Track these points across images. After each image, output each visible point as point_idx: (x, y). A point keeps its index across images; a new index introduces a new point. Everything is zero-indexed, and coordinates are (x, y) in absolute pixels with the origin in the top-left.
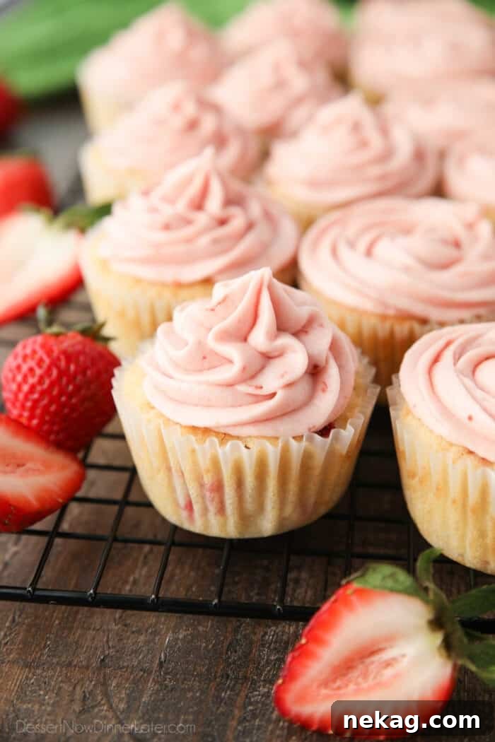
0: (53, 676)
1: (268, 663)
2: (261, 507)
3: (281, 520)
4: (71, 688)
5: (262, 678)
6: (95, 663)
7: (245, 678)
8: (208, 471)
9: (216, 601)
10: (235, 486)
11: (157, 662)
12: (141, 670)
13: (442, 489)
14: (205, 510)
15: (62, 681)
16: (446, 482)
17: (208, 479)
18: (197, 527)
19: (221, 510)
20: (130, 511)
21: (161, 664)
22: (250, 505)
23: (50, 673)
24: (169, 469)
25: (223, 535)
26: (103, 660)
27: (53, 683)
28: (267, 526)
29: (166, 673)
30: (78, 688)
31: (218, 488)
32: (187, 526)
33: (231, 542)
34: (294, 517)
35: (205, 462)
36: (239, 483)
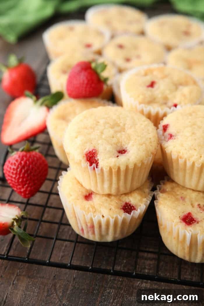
0: (37, 282)
1: (110, 280)
2: (107, 233)
3: (114, 238)
4: (43, 287)
5: (108, 286)
6: (52, 278)
7: (102, 286)
8: (89, 222)
9: (90, 268)
10: (98, 227)
11: (73, 278)
12: (67, 281)
13: (171, 233)
14: (88, 232)
15: (41, 284)
16: (172, 230)
17: (89, 225)
19: (94, 233)
20: (62, 227)
21: (74, 279)
22: (103, 233)
23: (37, 280)
24: (76, 217)
25: (94, 240)
26: (54, 276)
27: (37, 284)
28: (109, 238)
29: (76, 283)
30: (46, 287)
31: (93, 227)
32: (82, 235)
33: (97, 243)
34: (118, 236)
35: (88, 220)
36: (100, 226)
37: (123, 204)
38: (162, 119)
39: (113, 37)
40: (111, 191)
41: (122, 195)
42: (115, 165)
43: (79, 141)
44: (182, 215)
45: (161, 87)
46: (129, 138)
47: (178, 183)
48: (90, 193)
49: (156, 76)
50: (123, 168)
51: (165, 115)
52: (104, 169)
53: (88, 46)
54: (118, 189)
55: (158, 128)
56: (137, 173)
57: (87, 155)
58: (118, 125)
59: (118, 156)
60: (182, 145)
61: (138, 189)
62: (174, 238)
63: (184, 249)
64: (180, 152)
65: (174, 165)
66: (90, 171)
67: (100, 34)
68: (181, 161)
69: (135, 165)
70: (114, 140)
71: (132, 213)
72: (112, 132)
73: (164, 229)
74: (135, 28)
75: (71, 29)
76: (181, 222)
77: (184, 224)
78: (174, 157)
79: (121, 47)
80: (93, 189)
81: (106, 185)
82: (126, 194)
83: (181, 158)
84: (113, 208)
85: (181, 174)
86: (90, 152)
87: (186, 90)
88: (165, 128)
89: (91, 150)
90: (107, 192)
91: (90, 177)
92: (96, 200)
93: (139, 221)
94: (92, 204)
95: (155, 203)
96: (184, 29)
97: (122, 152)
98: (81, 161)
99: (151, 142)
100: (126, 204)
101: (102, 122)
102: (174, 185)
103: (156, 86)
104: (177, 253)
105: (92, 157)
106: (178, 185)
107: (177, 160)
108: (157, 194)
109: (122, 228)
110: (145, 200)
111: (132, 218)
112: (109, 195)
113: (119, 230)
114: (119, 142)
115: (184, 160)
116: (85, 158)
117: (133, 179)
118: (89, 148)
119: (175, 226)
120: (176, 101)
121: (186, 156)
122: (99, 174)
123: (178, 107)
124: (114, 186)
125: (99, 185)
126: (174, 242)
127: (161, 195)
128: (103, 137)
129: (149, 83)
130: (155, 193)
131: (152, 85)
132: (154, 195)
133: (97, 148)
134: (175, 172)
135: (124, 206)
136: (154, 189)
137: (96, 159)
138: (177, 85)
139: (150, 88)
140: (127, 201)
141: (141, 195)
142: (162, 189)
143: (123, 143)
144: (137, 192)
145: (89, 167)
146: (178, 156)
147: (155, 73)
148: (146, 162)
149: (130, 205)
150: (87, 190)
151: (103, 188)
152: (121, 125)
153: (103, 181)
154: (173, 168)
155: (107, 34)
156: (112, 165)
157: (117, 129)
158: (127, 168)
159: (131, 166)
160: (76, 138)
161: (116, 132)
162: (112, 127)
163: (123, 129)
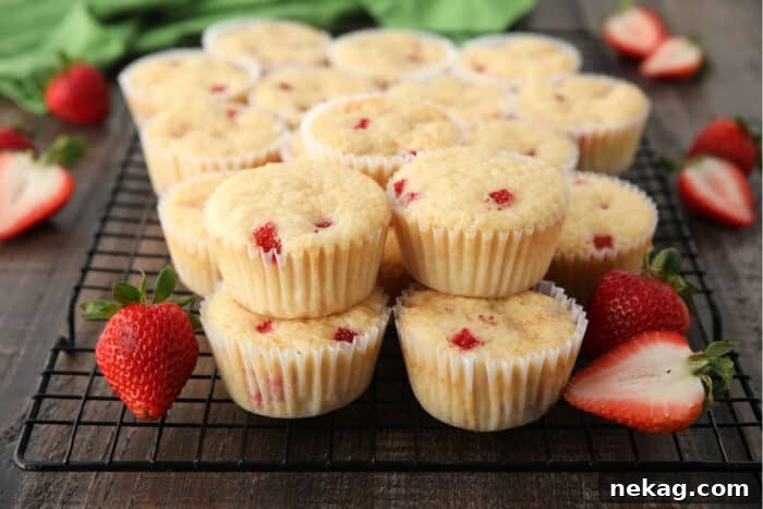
2: (309, 395)
3: (324, 404)
8: (272, 371)
9: (284, 461)
10: (291, 380)
13: (434, 373)
14: (270, 399)
16: (436, 367)
17: (272, 376)
18: (265, 412)
19: (282, 398)
20: (215, 407)
22: (302, 393)
24: (243, 370)
25: (283, 416)
28: (314, 408)
31: (279, 382)
32: (257, 411)
34: (333, 402)
35: (269, 366)
36: (294, 379)
37: (336, 330)
38: (392, 175)
39: (264, 73)
40: (308, 308)
41: (329, 316)
42: (314, 246)
43: (238, 214)
44: (452, 335)
45: (381, 128)
46: (333, 202)
47: (436, 288)
48: (267, 320)
49: (367, 111)
50: (329, 251)
51: (396, 169)
52: (294, 256)
53: (218, 89)
54: (322, 302)
55: (385, 189)
56: (357, 260)
57: (256, 235)
58: (310, 187)
59: (316, 231)
60: (435, 205)
61: (359, 304)
62: (443, 381)
63: (463, 402)
64: (433, 219)
65: (426, 247)
66: (265, 265)
67: (239, 69)
68: (437, 235)
69: (352, 244)
70: (307, 208)
71: (354, 341)
72: (299, 195)
73: (421, 368)
74: (307, 55)
75: (175, 64)
76: (450, 346)
77: (457, 348)
78: (423, 228)
79: (285, 87)
80: (273, 311)
81: (299, 295)
82: (338, 314)
83: (436, 227)
84: (317, 338)
85: (440, 264)
86: (262, 229)
87: (430, 128)
88: (399, 188)
89: (264, 225)
90: (300, 310)
91: (265, 280)
92: (280, 330)
93: (369, 367)
94: (275, 337)
95: (397, 324)
96: (409, 51)
97: (324, 225)
98: (246, 247)
99: (375, 206)
100: (340, 330)
101: (276, 182)
102: (428, 293)
103: (370, 127)
104: (450, 418)
105: (268, 237)
106: (436, 292)
107: (430, 234)
108: (398, 311)
109: (339, 381)
110: (376, 320)
111: (356, 354)
112: (305, 319)
113: (331, 381)
114: (314, 210)
115: (442, 230)
116: (254, 242)
117: (349, 280)
118: (258, 223)
119: (441, 353)
120: (413, 147)
121: (444, 222)
122: (283, 269)
123: (419, 154)
124: (315, 294)
125: (285, 294)
126: (443, 391)
127: (406, 310)
128: (284, 203)
129: (357, 122)
130: (394, 309)
131: (363, 124)
132: (392, 312)
133: (275, 221)
134: (428, 264)
135: (338, 334)
136: (391, 303)
137: (276, 239)
138: (411, 124)
139: (361, 130)
140: (342, 326)
141: (368, 313)
142: (407, 303)
143: (323, 211)
144: (359, 308)
145: (263, 254)
146: (431, 226)
147: (366, 108)
148: (371, 238)
149: (348, 331)
150: (260, 316)
151: (292, 303)
152: (314, 185)
153: (292, 287)
154: (422, 256)
155: (254, 69)
156: (308, 244)
157: (307, 191)
158: (337, 247)
159: (345, 246)
160: (231, 209)
161: (307, 195)
162: (298, 189)
163: (320, 191)
